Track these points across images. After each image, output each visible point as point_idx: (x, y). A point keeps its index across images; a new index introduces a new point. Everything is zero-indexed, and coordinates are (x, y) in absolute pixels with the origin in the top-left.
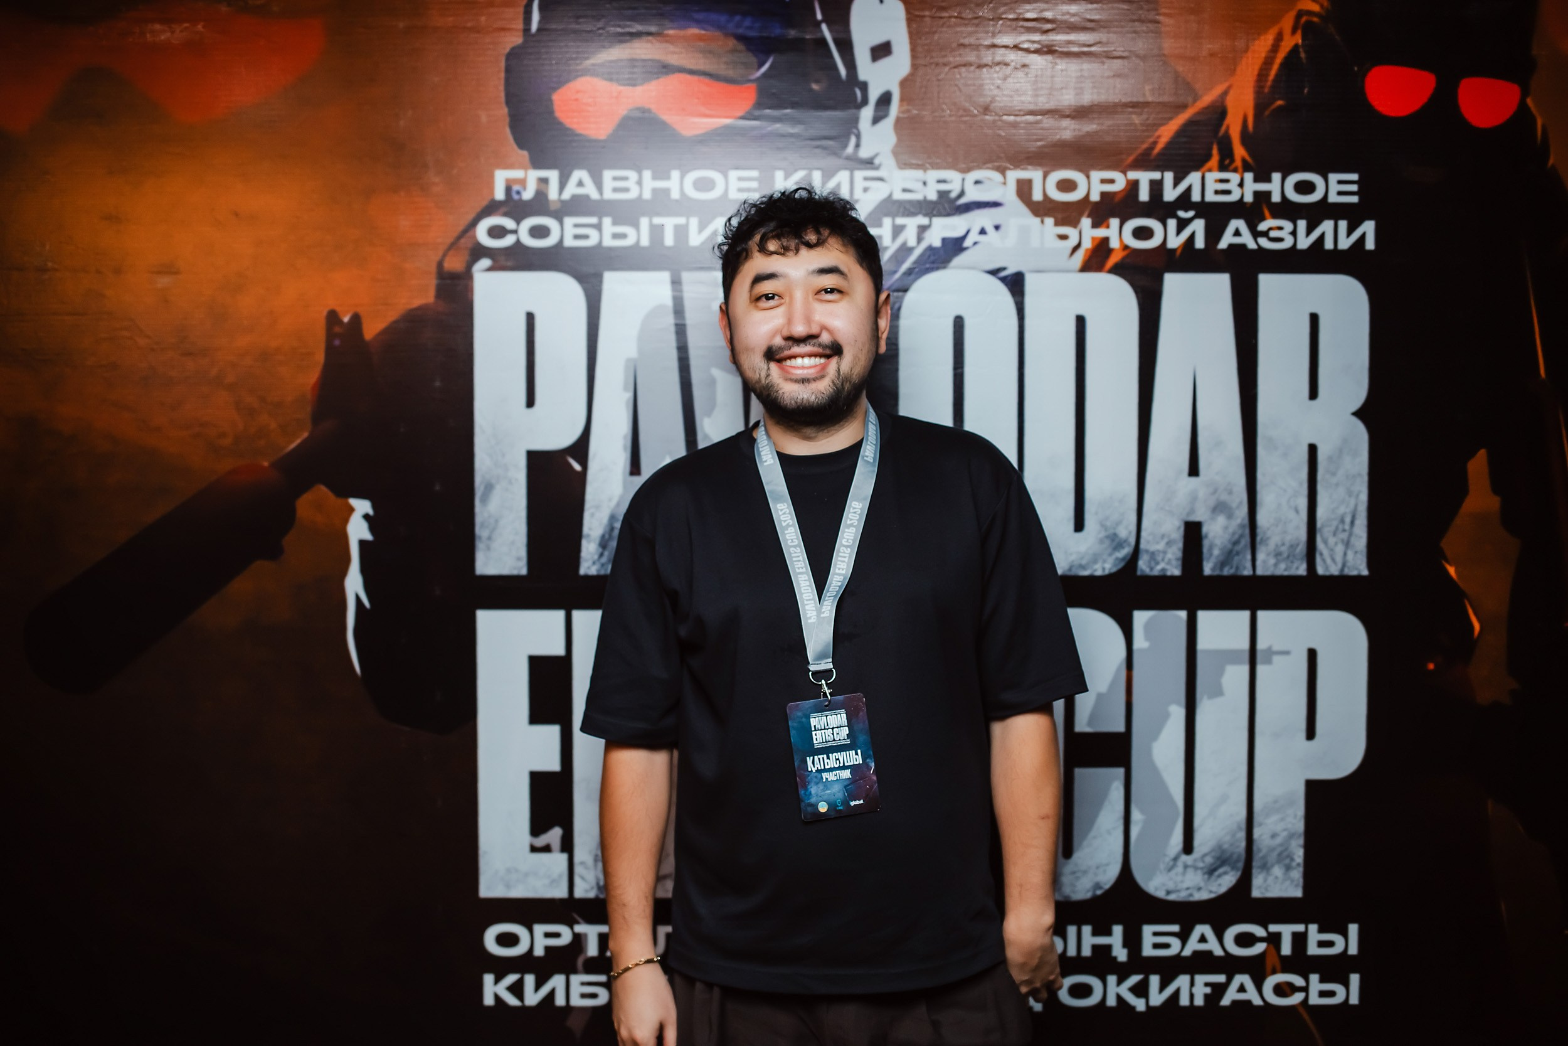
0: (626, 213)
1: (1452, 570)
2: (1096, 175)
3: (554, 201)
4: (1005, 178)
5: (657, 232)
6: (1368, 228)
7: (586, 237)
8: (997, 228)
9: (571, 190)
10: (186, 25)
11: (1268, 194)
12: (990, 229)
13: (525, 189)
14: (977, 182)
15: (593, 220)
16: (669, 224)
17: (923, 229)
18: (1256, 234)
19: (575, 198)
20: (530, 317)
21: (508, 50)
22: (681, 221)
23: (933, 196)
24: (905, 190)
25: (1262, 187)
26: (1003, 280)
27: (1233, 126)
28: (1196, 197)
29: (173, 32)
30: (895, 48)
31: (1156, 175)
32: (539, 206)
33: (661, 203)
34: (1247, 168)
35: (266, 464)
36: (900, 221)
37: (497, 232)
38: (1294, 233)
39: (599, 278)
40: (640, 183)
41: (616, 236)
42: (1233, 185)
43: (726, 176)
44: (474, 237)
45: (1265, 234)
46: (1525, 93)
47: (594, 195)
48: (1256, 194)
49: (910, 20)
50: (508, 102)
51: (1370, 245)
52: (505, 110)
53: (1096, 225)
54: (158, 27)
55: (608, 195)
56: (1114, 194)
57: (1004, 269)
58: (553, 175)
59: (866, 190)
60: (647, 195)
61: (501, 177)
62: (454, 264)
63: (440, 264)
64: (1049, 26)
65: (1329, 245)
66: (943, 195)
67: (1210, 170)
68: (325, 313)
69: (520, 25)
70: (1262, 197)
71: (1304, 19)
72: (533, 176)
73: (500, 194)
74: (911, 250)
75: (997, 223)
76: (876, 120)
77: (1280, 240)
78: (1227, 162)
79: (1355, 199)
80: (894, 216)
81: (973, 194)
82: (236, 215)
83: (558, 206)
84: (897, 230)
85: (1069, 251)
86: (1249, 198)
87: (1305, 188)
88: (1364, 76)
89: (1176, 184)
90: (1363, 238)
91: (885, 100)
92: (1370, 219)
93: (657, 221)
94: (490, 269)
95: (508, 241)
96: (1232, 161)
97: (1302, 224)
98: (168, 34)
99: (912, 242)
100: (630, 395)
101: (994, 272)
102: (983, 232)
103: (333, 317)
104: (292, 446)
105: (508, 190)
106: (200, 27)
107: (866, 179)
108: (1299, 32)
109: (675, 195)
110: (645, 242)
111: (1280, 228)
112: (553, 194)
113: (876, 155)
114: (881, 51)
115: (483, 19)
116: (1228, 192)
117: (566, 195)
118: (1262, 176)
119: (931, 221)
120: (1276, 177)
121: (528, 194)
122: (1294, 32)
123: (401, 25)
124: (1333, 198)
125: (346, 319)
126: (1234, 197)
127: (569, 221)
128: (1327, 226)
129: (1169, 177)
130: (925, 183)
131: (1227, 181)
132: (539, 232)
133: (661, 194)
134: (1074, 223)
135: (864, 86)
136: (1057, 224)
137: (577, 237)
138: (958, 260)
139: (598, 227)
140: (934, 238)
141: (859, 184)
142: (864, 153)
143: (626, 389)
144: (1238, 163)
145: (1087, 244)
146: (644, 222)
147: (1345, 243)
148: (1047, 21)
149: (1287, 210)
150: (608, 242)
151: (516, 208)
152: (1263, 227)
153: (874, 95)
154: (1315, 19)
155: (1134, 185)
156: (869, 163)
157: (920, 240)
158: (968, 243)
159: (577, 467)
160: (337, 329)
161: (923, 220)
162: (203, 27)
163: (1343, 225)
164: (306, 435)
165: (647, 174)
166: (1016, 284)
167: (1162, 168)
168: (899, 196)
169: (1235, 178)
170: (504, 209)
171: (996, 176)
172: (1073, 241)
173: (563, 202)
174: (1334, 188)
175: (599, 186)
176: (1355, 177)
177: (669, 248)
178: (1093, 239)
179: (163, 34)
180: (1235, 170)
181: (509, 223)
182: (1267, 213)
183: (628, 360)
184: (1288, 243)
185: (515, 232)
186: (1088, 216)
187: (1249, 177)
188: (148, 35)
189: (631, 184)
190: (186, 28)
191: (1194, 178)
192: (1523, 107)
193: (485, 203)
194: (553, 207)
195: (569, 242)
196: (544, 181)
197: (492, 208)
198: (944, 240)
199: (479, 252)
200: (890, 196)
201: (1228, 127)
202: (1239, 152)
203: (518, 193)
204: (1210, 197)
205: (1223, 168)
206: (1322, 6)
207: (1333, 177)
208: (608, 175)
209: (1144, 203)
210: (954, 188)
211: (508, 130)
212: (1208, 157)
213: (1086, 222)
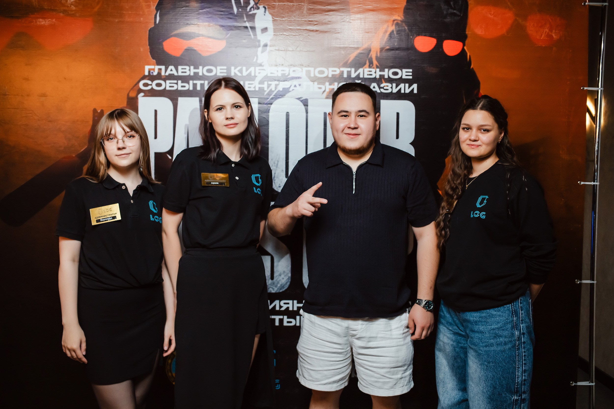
0: (185, 79)
1: (440, 192)
2: (331, 69)
3: (163, 76)
4: (302, 70)
5: (195, 85)
6: (415, 86)
7: (173, 87)
8: (300, 85)
9: (168, 72)
10: (50, 19)
11: (384, 76)
12: (297, 85)
13: (154, 71)
14: (294, 71)
15: (175, 81)
16: (199, 83)
17: (276, 86)
18: (380, 88)
19: (170, 75)
20: (156, 111)
21: (149, 29)
22: (202, 82)
23: (280, 75)
24: (271, 73)
25: (382, 73)
26: (301, 101)
27: (373, 55)
28: (361, 76)
29: (46, 22)
30: (269, 29)
31: (349, 69)
32: (159, 76)
33: (196, 77)
34: (377, 67)
35: (74, 156)
36: (270, 83)
37: (146, 85)
38: (392, 88)
39: (177, 100)
40: (190, 70)
41: (182, 86)
42: (373, 73)
43: (216, 68)
44: (139, 86)
45: (383, 88)
46: (464, 45)
47: (176, 74)
48: (380, 75)
49: (274, 21)
50: (149, 45)
51: (415, 91)
52: (149, 47)
53: (330, 85)
54: (41, 20)
55: (180, 74)
56: (336, 75)
57: (302, 98)
58: (163, 68)
59: (259, 73)
60: (192, 74)
61: (147, 68)
62: (132, 94)
63: (128, 95)
64: (316, 23)
65: (402, 91)
66: (283, 75)
67: (366, 68)
68: (92, 109)
69: (153, 21)
70: (382, 77)
71: (395, 22)
72: (157, 67)
73: (147, 73)
74: (274, 91)
75: (300, 83)
76: (263, 52)
77: (387, 90)
78: (371, 65)
79: (411, 77)
80: (268, 81)
81: (292, 75)
82: (65, 79)
83: (165, 77)
84: (269, 86)
85: (322, 92)
86: (378, 77)
87: (395, 74)
88: (414, 39)
89: (355, 72)
90: (413, 89)
91: (266, 45)
92: (416, 83)
93: (195, 82)
94: (143, 96)
95: (149, 88)
96: (373, 65)
97: (394, 85)
98: (44, 22)
99: (273, 89)
100: (186, 135)
101: (299, 99)
102: (295, 86)
103: (95, 111)
104: (82, 150)
105: (149, 72)
106: (54, 20)
107: (259, 70)
108: (394, 26)
109: (201, 74)
110: (191, 88)
111: (387, 86)
112: (163, 73)
113: (262, 63)
114: (265, 30)
115: (142, 19)
116: (371, 75)
117: (167, 74)
118: (382, 70)
119: (279, 82)
120: (386, 70)
121: (155, 73)
122: (393, 24)
123: (117, 20)
124: (404, 77)
125: (99, 111)
126: (373, 76)
127: (168, 82)
128: (402, 86)
129: (353, 70)
130: (277, 71)
131: (371, 71)
132: (159, 85)
133: (196, 74)
134: (324, 84)
135: (259, 41)
136: (318, 84)
137: (170, 87)
138: (288, 95)
139: (177, 84)
140: (280, 88)
141: (257, 71)
142: (259, 61)
143: (185, 134)
144: (375, 66)
145: (327, 90)
146: (191, 82)
147: (408, 91)
148: (316, 21)
149: (390, 80)
150: (180, 88)
151: (152, 78)
152: (382, 85)
153: (262, 44)
154: (399, 22)
155: (342, 72)
156: (261, 65)
157: (276, 88)
158: (291, 89)
159: (170, 157)
160: (96, 114)
161: (277, 82)
162: (55, 20)
163: (407, 85)
164: (86, 147)
165: (192, 67)
166: (305, 103)
167: (351, 67)
168: (269, 75)
169: (373, 70)
170: (147, 78)
171: (299, 69)
172: (323, 90)
173: (166, 76)
174: (404, 74)
175: (177, 71)
176: (411, 70)
177: (198, 91)
178: (329, 88)
179: (42, 22)
180: (374, 68)
181: (149, 82)
182: (383, 81)
183: (186, 125)
184: (390, 91)
185: (151, 85)
186: (328, 81)
187: (378, 70)
188: (38, 22)
189: (187, 70)
190: (50, 20)
191: (361, 70)
192: (463, 50)
193: (142, 76)
194: (163, 77)
195: (168, 88)
196: (160, 69)
197: (144, 77)
198: (283, 89)
199: (140, 91)
200: (267, 74)
201: (371, 55)
202: (375, 62)
203: (152, 73)
204: (366, 76)
205: (370, 67)
206: (401, 17)
207: (404, 70)
208: (180, 68)
209: (345, 78)
210: (287, 73)
211: (149, 53)
212: (365, 64)
213: (327, 84)
